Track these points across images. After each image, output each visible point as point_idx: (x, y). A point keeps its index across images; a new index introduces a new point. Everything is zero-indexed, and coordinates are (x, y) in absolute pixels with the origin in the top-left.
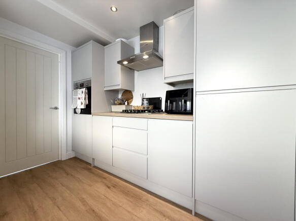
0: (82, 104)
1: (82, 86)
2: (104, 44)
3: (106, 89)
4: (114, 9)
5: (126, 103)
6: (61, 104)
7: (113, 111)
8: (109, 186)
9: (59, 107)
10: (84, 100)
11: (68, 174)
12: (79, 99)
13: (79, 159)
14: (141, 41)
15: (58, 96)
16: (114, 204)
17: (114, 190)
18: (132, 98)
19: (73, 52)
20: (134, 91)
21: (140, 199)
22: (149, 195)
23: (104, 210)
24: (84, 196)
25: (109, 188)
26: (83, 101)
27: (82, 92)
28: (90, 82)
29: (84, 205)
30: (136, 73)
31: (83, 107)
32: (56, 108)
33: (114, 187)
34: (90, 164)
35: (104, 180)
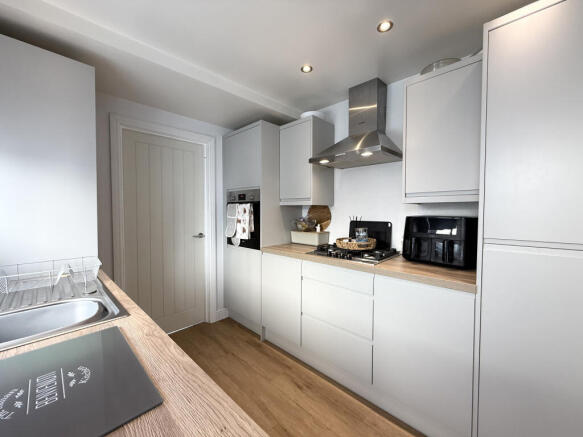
0: (244, 231)
1: (242, 199)
2: (279, 121)
3: (282, 204)
4: (307, 69)
5: (318, 228)
6: (208, 229)
7: (293, 241)
8: (301, 384)
9: (206, 234)
10: (247, 224)
11: (227, 352)
12: (239, 221)
13: (235, 322)
14: (350, 107)
15: (203, 215)
16: (316, 422)
17: (309, 393)
18: (329, 218)
19: (225, 138)
20: (333, 205)
21: (361, 420)
22: (377, 415)
23: (301, 432)
24: (264, 399)
25: (299, 387)
26: (247, 227)
27: (245, 211)
28: (257, 192)
29: (267, 416)
30: (338, 173)
31: (246, 236)
32: (201, 235)
33: (308, 387)
34: (258, 337)
35: (288, 372)
